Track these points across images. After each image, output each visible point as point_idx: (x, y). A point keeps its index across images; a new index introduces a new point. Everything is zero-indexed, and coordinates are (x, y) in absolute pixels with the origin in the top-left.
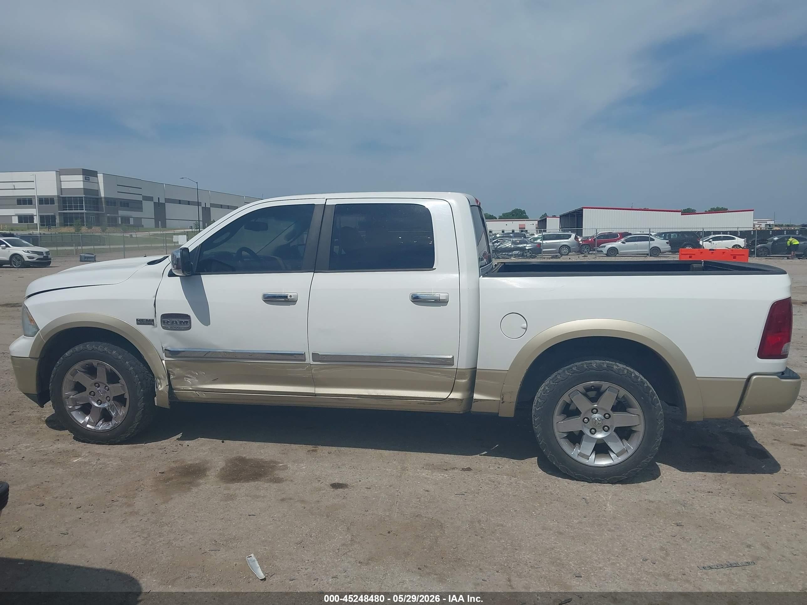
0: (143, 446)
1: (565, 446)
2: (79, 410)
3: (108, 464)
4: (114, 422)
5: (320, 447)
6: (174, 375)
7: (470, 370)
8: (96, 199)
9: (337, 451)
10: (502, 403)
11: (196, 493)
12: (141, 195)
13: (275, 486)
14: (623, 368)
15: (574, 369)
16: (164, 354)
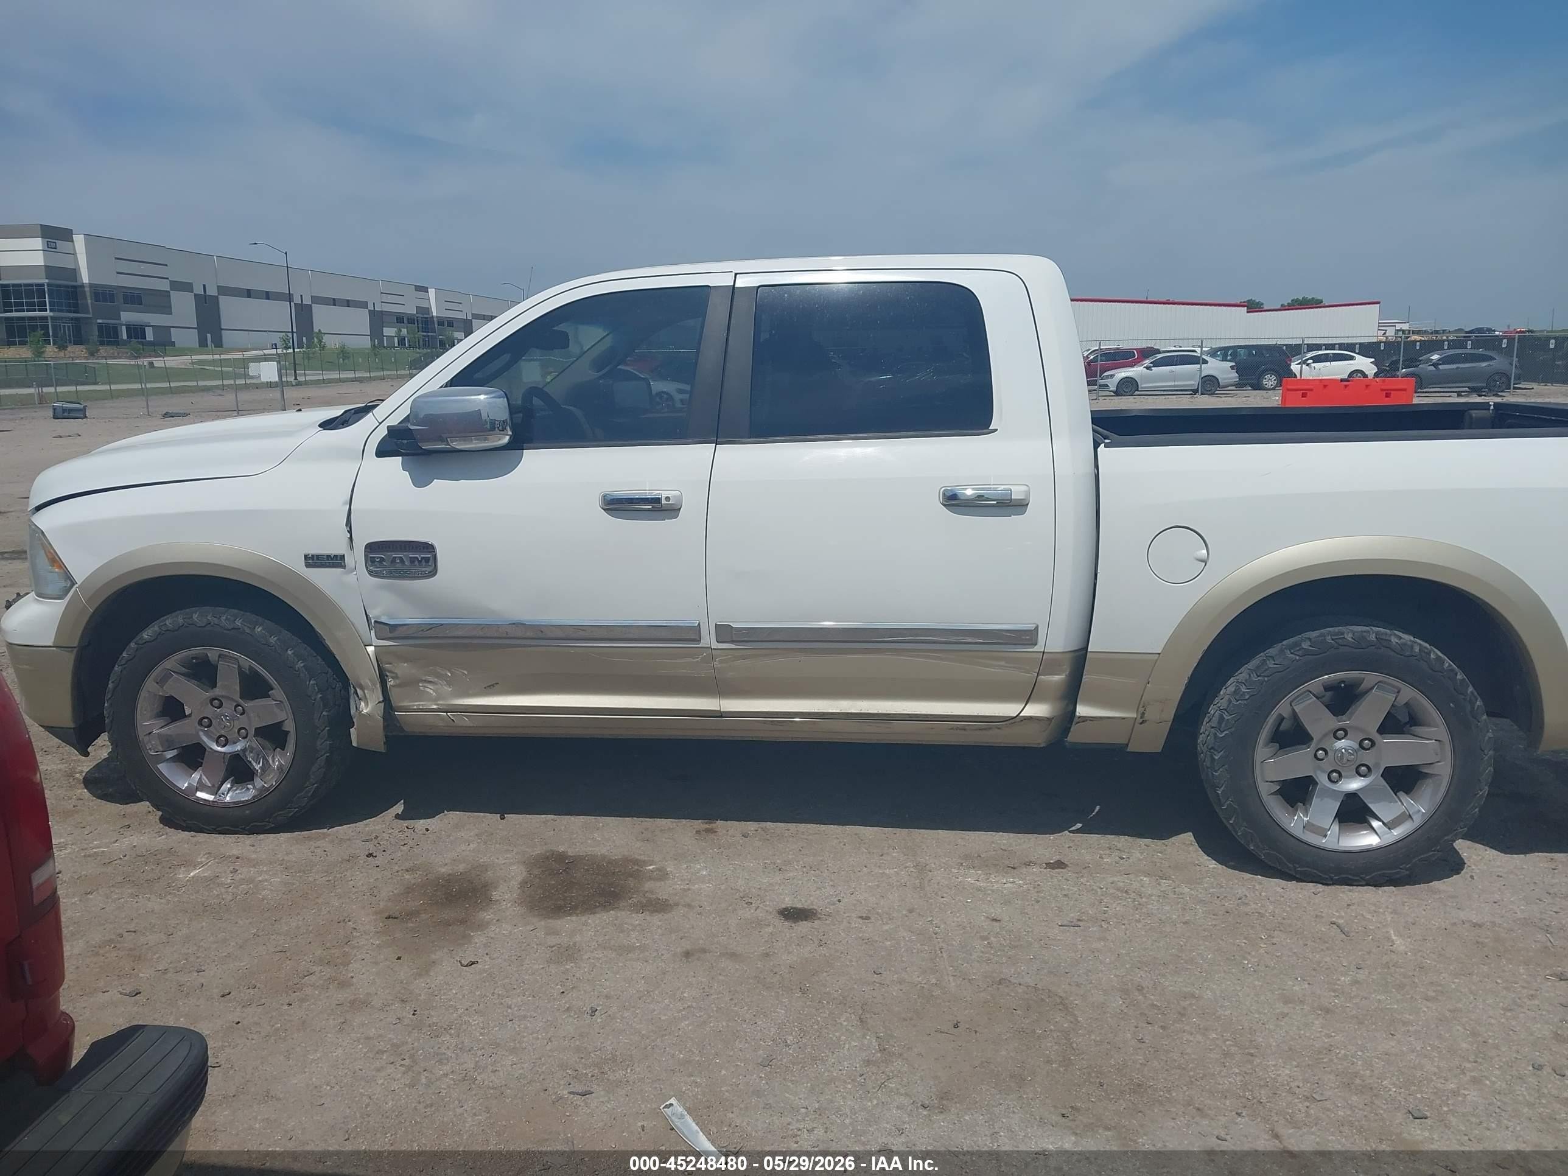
0: (324, 834)
1: (1277, 809)
2: (173, 759)
3: (260, 881)
4: (259, 782)
5: (720, 823)
6: (396, 677)
7: (1069, 656)
8: (73, 287)
9: (760, 830)
10: (1141, 724)
11: (486, 946)
12: (167, 278)
13: (656, 919)
14: (1411, 641)
15: (1306, 645)
16: (373, 632)
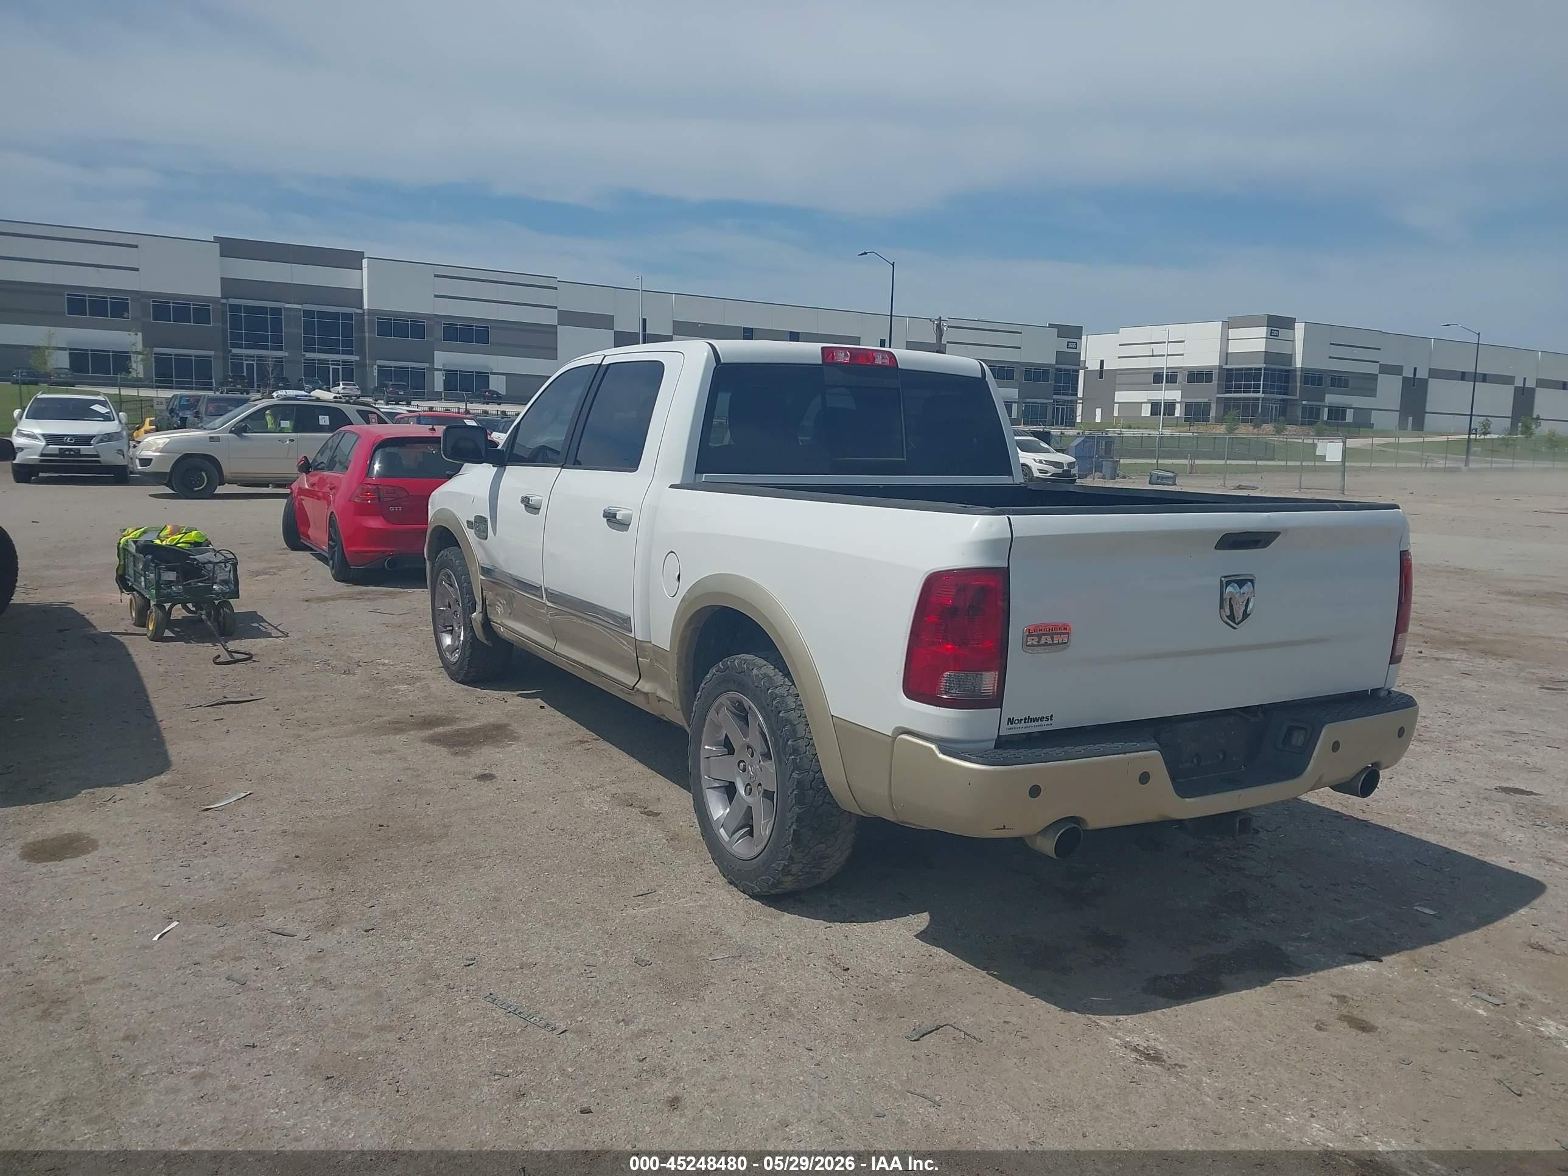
6: (488, 600)
8: (1286, 371)
16: (479, 570)
